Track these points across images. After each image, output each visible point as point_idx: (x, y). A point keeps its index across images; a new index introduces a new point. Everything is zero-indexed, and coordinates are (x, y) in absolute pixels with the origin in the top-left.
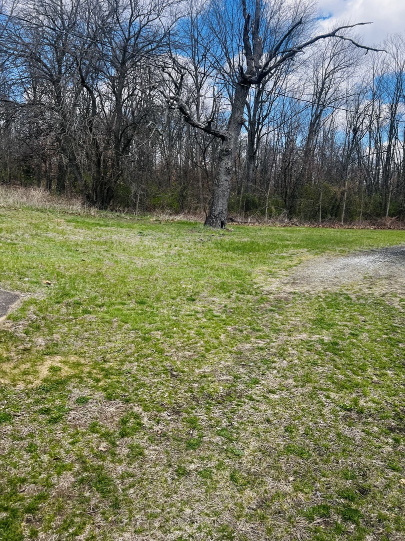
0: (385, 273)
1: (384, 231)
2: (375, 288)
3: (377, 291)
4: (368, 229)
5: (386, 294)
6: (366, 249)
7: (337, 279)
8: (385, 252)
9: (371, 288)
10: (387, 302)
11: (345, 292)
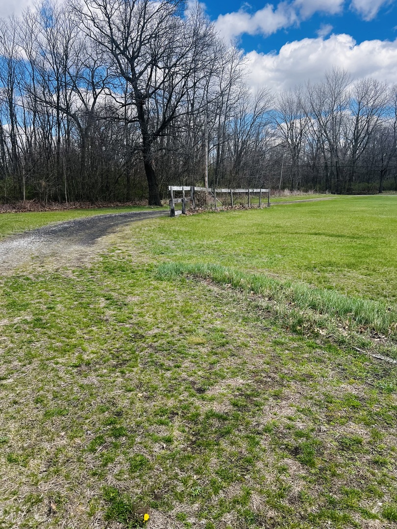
0: (48, 251)
1: (26, 213)
2: (46, 266)
3: (51, 267)
4: (9, 213)
5: (58, 269)
6: (19, 232)
7: (6, 264)
8: (38, 232)
9: (43, 267)
10: (63, 276)
11: (21, 274)
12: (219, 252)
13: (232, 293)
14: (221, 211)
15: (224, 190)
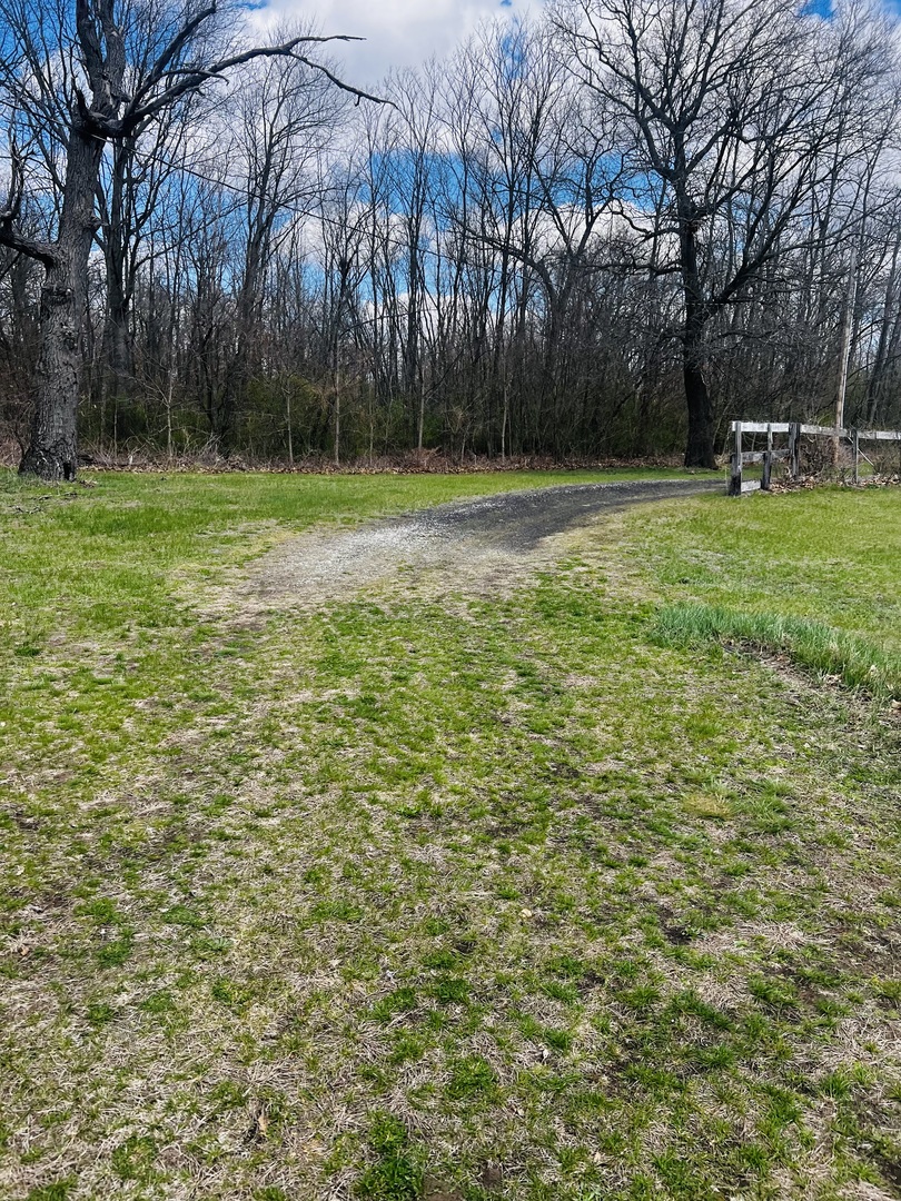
0: (436, 558)
1: (419, 476)
2: (421, 588)
3: (427, 592)
4: (387, 473)
5: (443, 596)
6: (391, 513)
7: (347, 578)
8: (427, 517)
9: (414, 589)
10: (448, 612)
11: (369, 600)
12: (834, 588)
13: (839, 698)
14: (868, 486)
15: (882, 435)
